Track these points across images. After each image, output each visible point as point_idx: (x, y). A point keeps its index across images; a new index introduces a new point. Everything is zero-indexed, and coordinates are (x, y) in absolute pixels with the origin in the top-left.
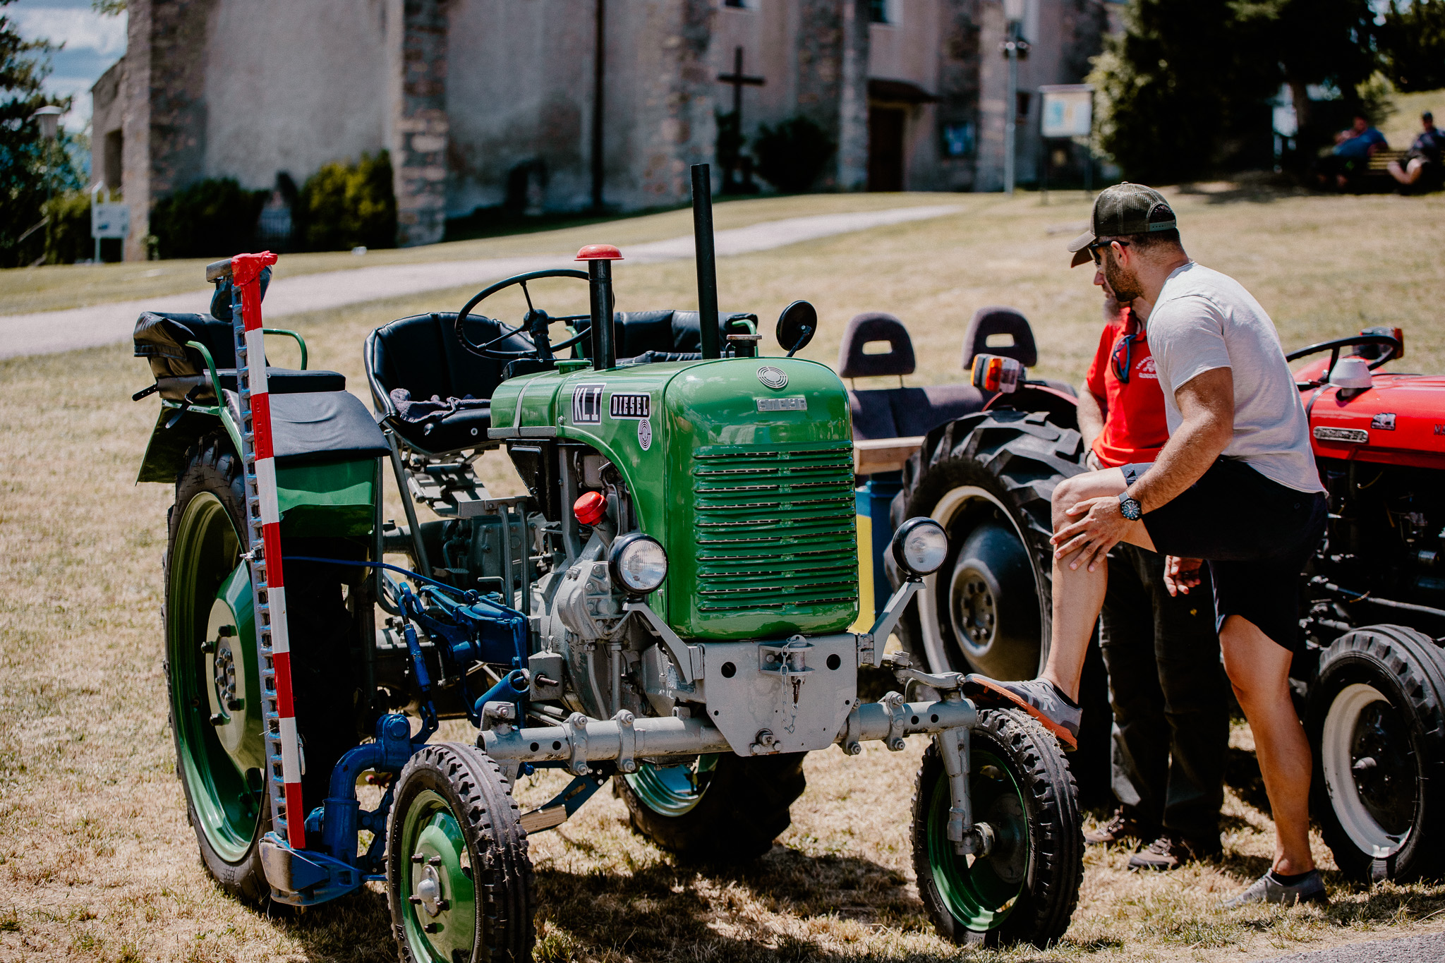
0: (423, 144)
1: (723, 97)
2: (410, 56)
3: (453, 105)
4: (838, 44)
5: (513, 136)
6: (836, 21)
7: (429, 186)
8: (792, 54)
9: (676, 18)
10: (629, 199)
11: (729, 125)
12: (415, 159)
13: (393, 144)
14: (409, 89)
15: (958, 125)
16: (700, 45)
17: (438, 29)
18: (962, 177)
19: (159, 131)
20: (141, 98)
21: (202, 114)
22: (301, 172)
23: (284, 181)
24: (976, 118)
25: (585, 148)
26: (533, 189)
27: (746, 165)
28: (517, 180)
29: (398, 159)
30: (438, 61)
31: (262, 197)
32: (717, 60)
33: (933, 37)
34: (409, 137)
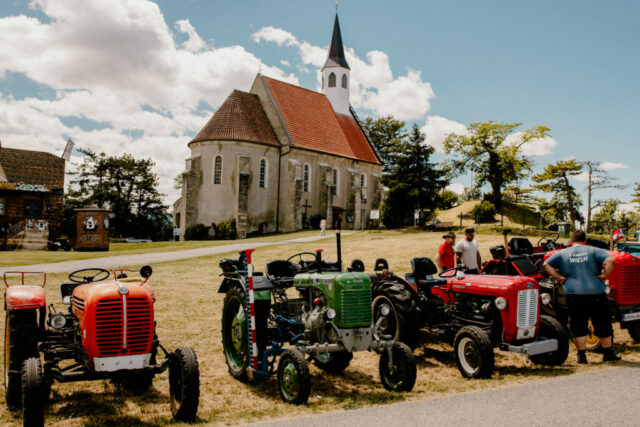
0: (243, 218)
1: (303, 210)
2: (240, 200)
3: (249, 210)
4: (327, 199)
5: (261, 217)
6: (326, 195)
7: (243, 226)
8: (317, 201)
9: (294, 193)
10: (284, 230)
11: (304, 216)
12: (241, 221)
13: (236, 218)
14: (240, 207)
15: (350, 216)
16: (299, 199)
17: (246, 195)
18: (351, 226)
19: (188, 214)
20: (185, 207)
21: (197, 210)
22: (217, 223)
23: (214, 225)
24: (354, 215)
25: (275, 219)
26: (264, 228)
27: (308, 224)
28: (261, 226)
29: (237, 221)
30: (246, 202)
31: (209, 228)
32: (302, 202)
33: (345, 198)
34: (239, 216)
